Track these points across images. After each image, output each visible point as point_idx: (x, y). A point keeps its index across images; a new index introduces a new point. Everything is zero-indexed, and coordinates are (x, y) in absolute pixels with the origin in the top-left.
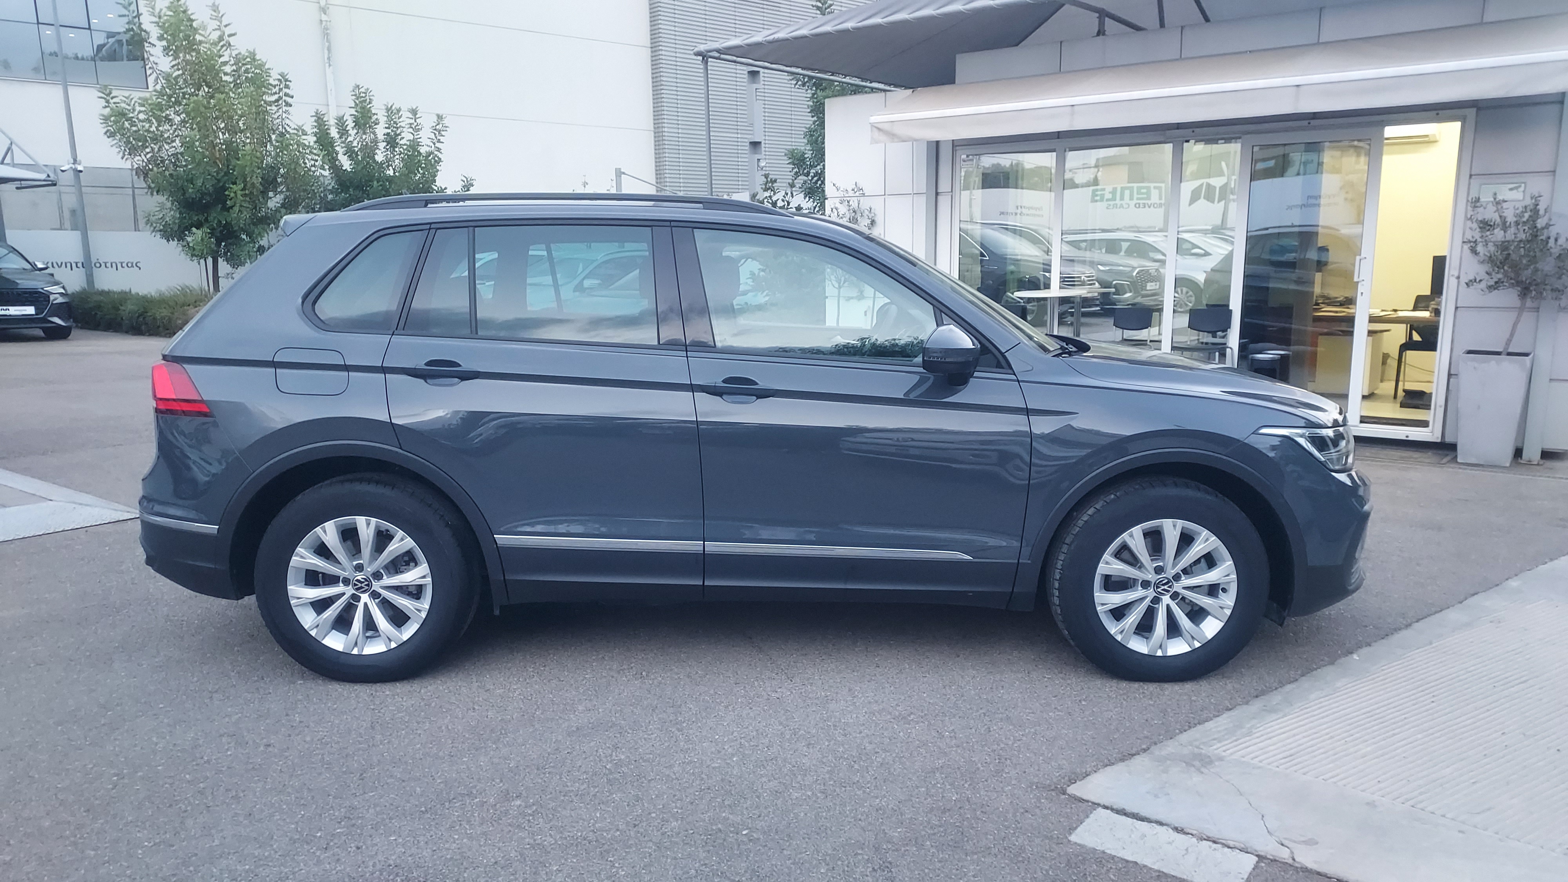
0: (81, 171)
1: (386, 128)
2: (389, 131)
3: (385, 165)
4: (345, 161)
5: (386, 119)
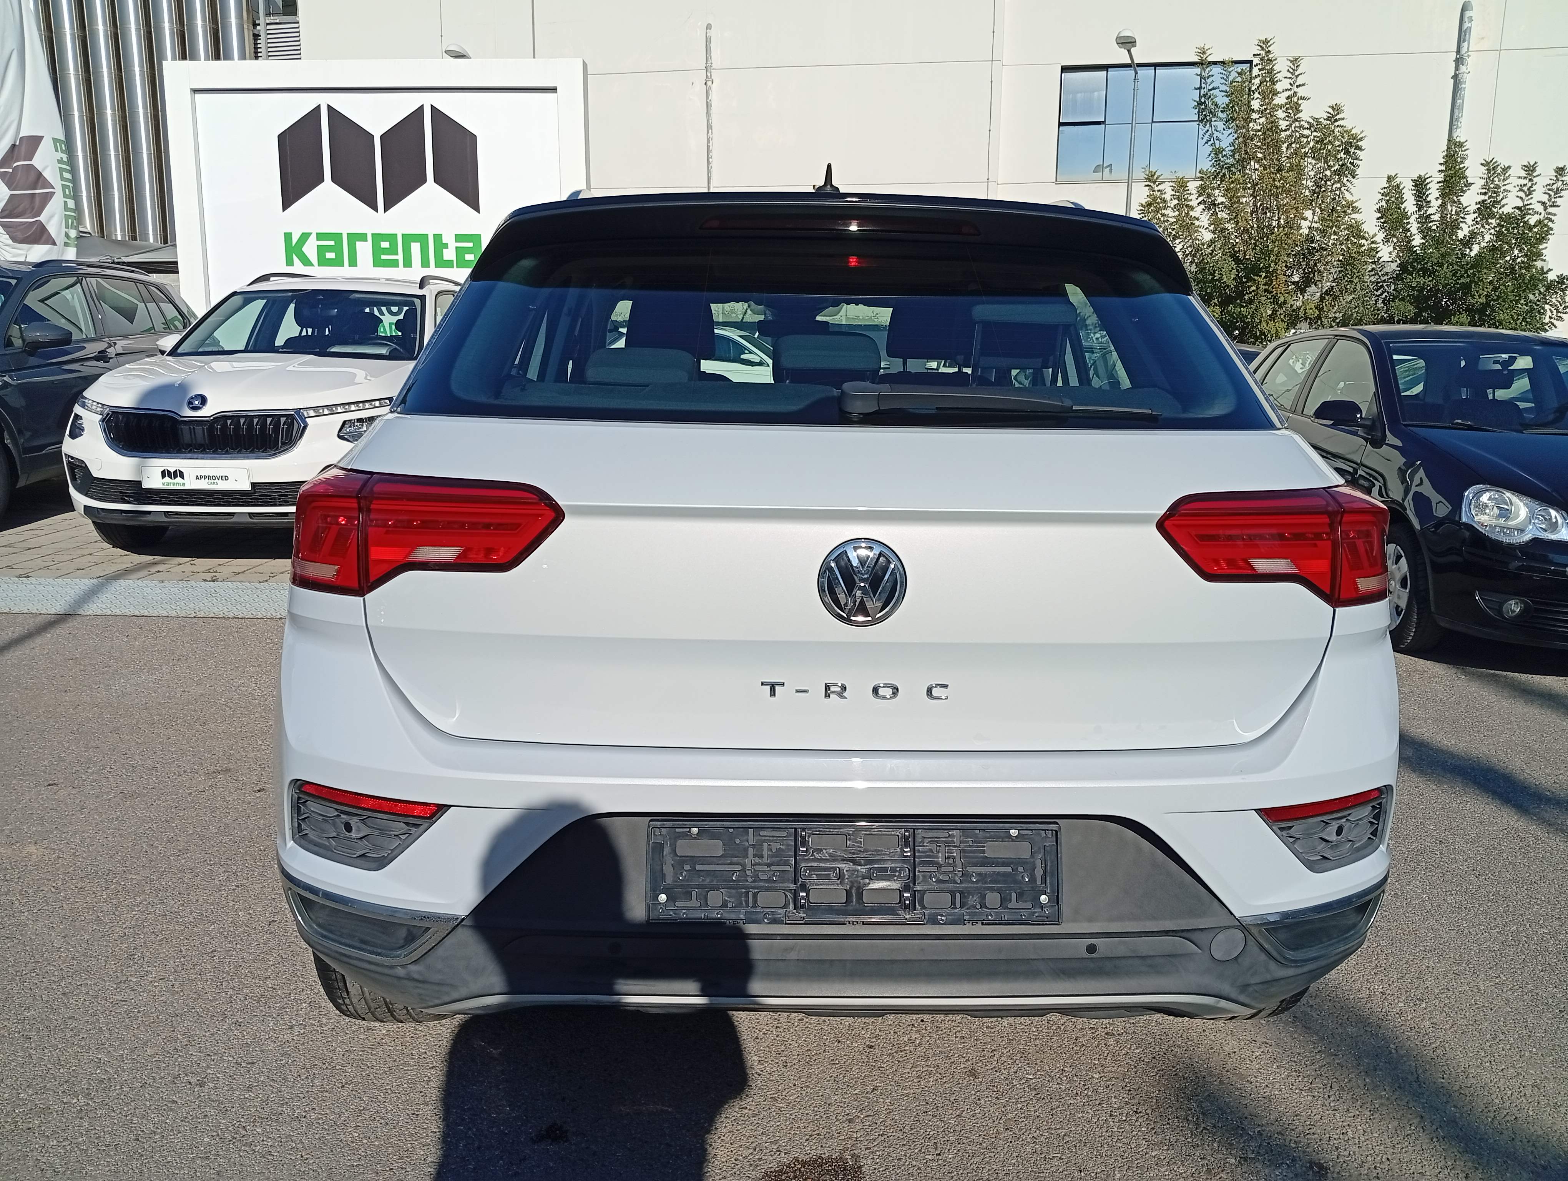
1: (1481, 194)
2: (1486, 197)
3: (1467, 243)
4: (1417, 241)
5: (1483, 182)
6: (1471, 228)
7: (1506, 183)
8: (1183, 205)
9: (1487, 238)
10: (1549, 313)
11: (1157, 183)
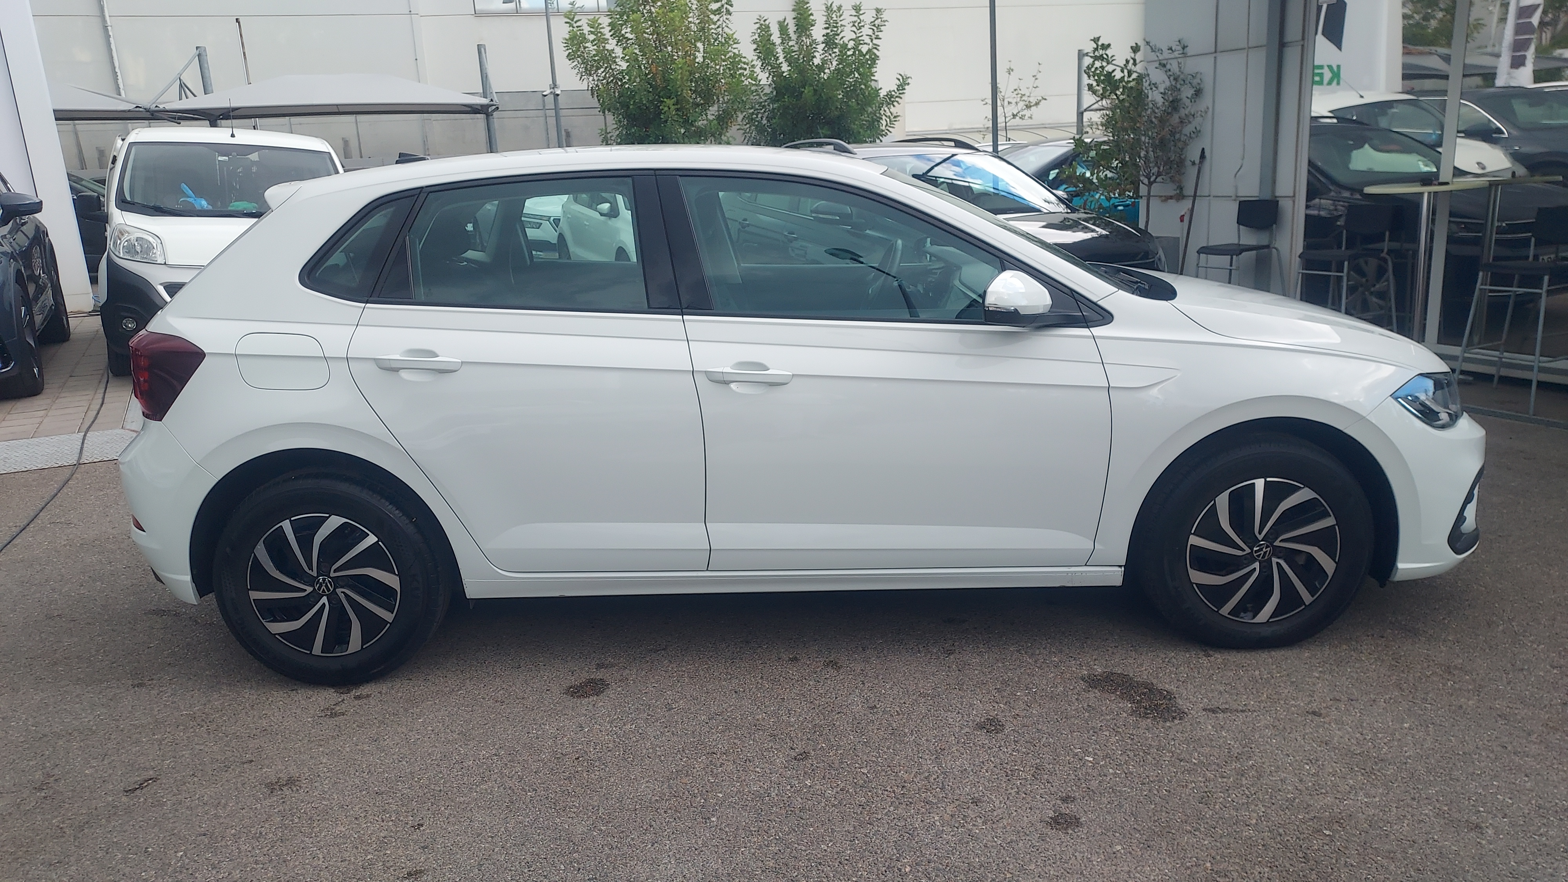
0: (558, 95)
1: (825, 28)
2: (829, 31)
3: (821, 68)
4: (785, 68)
5: (825, 18)
6: (823, 56)
7: (841, 19)
8: (600, 40)
9: (835, 63)
10: (884, 123)
11: (575, 20)
